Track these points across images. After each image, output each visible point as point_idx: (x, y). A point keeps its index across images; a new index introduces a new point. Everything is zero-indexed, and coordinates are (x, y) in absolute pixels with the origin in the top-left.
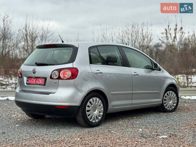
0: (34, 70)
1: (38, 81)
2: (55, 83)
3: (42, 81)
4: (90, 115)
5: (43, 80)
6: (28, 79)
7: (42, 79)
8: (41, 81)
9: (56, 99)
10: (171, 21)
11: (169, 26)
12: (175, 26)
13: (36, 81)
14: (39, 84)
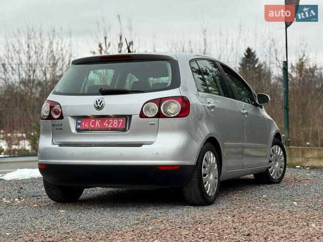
0: (99, 103)
1: (109, 123)
2: (150, 124)
3: (119, 122)
4: (206, 182)
5: (122, 120)
6: (79, 122)
7: (118, 120)
8: (116, 123)
9: (158, 154)
10: (109, 28)
11: (106, 38)
12: (119, 38)
13: (101, 123)
14: (113, 129)
